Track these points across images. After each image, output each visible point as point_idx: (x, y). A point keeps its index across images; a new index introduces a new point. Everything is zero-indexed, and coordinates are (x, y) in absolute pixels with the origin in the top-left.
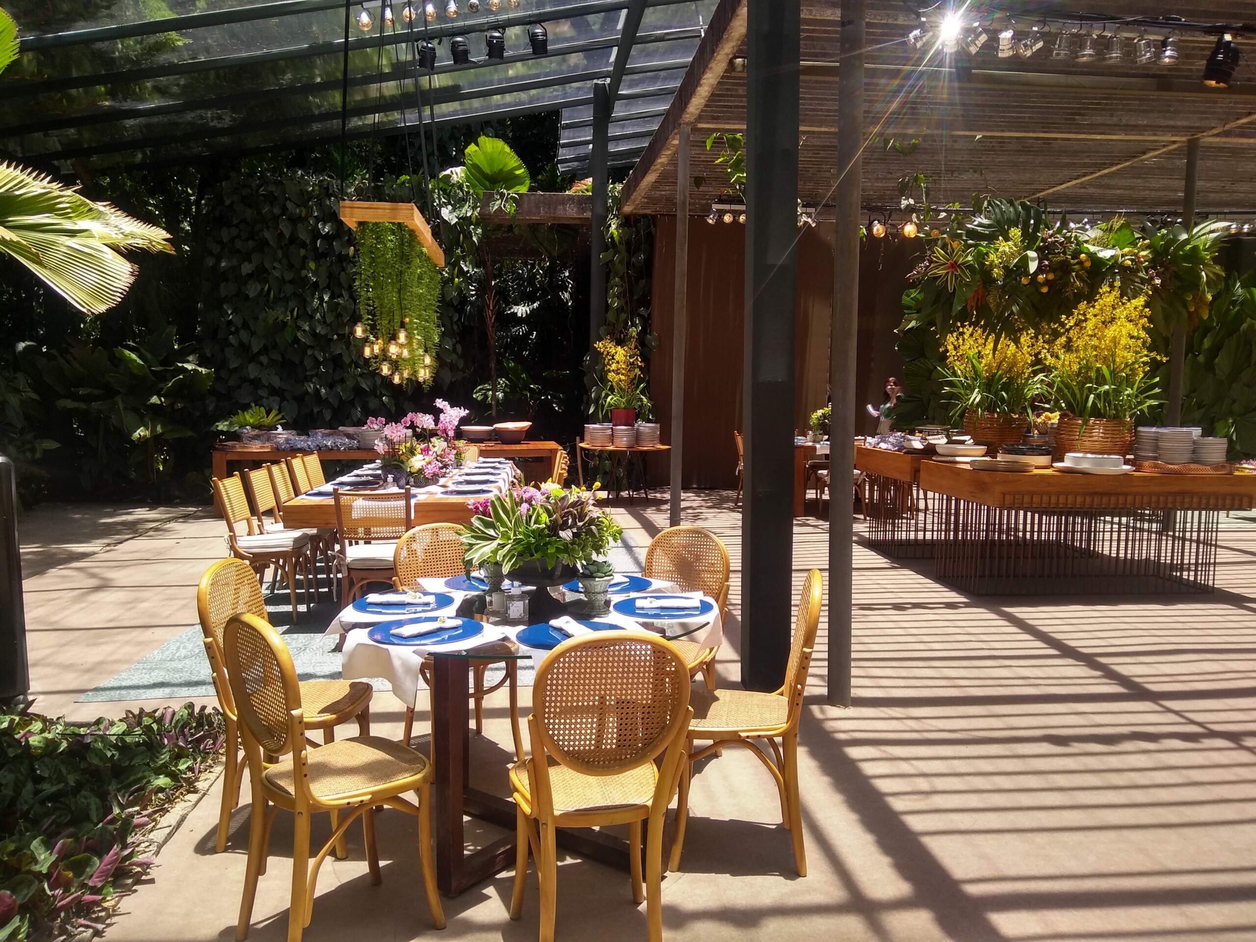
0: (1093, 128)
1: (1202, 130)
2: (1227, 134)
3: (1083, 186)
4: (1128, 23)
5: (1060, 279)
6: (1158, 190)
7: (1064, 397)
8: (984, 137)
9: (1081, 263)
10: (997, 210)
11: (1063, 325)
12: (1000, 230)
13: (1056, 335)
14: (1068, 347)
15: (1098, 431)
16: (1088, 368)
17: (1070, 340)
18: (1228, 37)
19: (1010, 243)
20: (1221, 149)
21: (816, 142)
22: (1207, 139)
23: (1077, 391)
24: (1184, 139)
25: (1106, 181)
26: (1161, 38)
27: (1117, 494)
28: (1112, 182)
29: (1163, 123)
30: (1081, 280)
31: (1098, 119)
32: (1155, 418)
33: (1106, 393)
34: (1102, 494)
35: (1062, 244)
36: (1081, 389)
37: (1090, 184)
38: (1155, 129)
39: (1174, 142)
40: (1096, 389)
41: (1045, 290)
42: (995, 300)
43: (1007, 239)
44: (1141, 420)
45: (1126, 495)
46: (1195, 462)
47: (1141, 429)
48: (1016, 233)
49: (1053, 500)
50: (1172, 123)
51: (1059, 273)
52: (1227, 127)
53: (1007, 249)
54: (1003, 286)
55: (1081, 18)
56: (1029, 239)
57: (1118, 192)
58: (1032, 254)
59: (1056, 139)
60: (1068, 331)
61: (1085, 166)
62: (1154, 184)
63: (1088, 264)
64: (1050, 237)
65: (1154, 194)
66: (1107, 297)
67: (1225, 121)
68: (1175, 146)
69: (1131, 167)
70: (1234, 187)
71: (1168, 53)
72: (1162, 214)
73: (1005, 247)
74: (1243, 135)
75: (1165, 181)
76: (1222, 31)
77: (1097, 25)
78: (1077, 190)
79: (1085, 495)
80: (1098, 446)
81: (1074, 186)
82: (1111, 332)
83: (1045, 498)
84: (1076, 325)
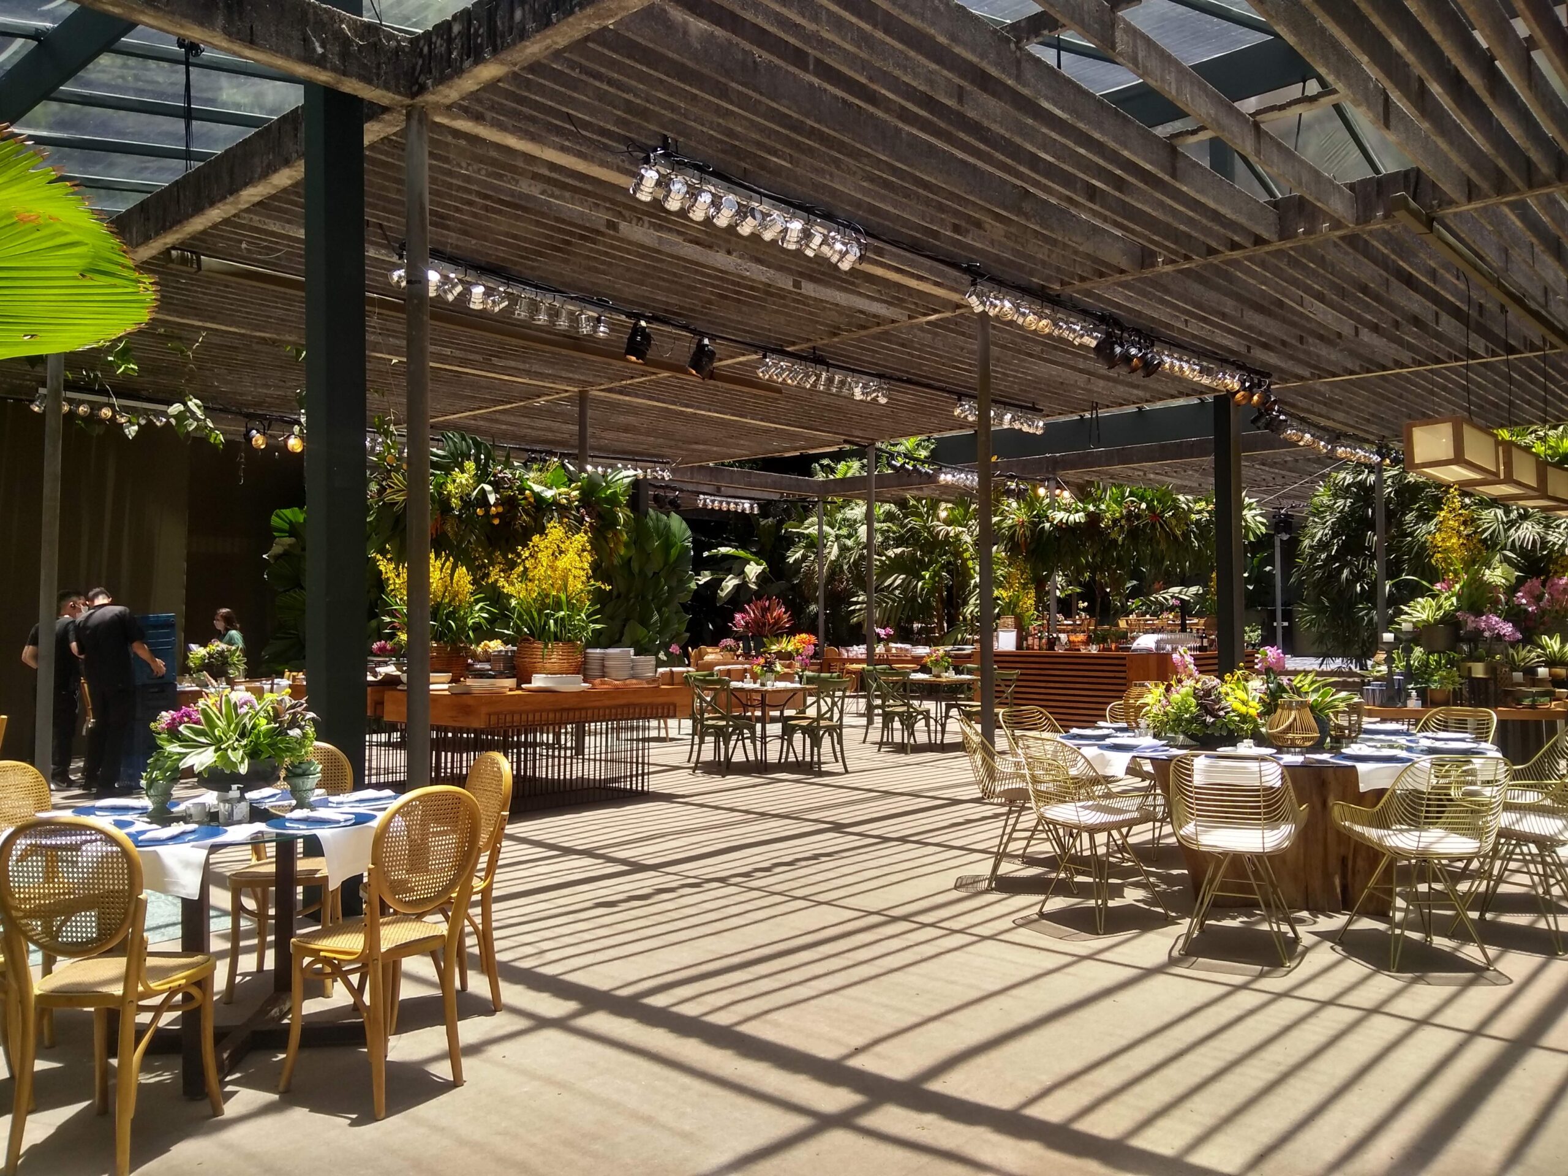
0: (505, 370)
1: (592, 384)
2: (609, 390)
3: (474, 418)
4: (572, 298)
5: (509, 511)
6: (541, 429)
7: (524, 622)
8: (400, 362)
9: (525, 498)
10: (451, 443)
11: (519, 555)
12: (456, 461)
13: (512, 565)
14: (524, 576)
15: (555, 656)
16: (547, 596)
17: (526, 569)
18: (643, 323)
19: (466, 475)
20: (602, 402)
21: (216, 340)
22: (594, 392)
23: (535, 615)
24: (576, 389)
25: (498, 416)
26: (596, 315)
27: (580, 709)
28: (502, 417)
29: (564, 374)
30: (528, 515)
31: (512, 364)
32: (599, 640)
33: (562, 619)
34: (568, 710)
35: (509, 479)
36: (540, 612)
37: (482, 417)
38: (555, 378)
39: (567, 391)
40: (553, 615)
41: (496, 522)
42: (452, 528)
43: (463, 471)
44: (590, 644)
45: (586, 709)
46: (633, 677)
47: (589, 651)
48: (470, 465)
49: (531, 717)
50: (571, 375)
51: (507, 507)
52: (611, 386)
53: (464, 482)
54: (460, 516)
55: (536, 287)
56: (482, 475)
57: (504, 427)
58: (488, 488)
59: (467, 374)
60: (523, 561)
61: (485, 400)
62: (538, 423)
63: (532, 500)
64: (500, 472)
65: (534, 433)
66: (555, 531)
67: (612, 380)
68: (567, 394)
69: (524, 407)
70: (604, 434)
71: (602, 329)
72: (541, 452)
73: (463, 478)
74: (621, 393)
75: (548, 423)
76: (639, 317)
77: (549, 295)
78: (467, 421)
79: (555, 711)
80: (557, 667)
81: (466, 417)
82: (563, 563)
83: (524, 717)
84: (531, 556)
